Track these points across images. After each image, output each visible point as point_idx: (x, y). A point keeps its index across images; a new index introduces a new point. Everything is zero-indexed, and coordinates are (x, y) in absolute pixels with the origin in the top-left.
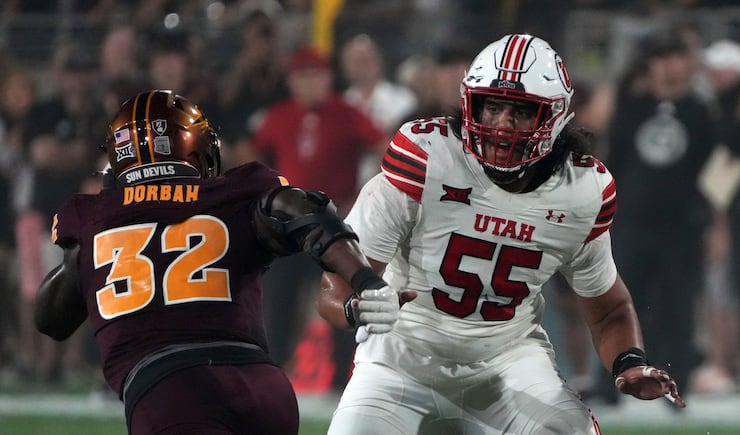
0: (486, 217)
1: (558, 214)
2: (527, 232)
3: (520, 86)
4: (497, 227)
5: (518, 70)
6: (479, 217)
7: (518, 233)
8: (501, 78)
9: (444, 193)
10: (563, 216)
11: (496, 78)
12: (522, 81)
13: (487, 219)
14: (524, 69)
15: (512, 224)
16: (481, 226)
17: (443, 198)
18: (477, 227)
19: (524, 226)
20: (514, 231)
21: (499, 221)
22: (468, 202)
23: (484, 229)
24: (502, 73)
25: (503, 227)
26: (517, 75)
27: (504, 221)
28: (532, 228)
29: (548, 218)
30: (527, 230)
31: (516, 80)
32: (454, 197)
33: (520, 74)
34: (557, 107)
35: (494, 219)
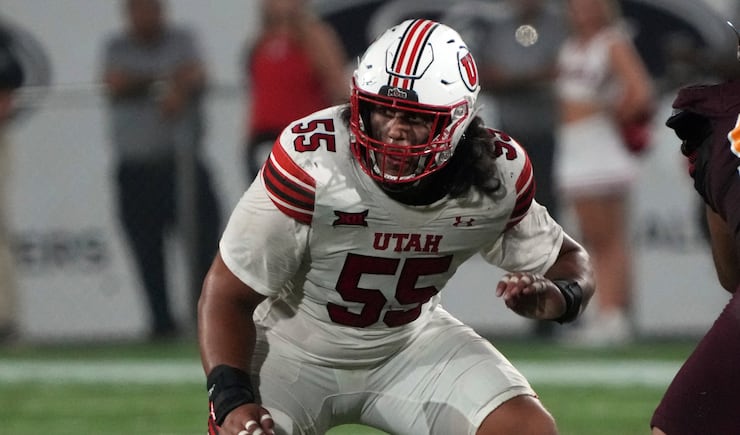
0: (386, 235)
1: (468, 219)
2: (434, 241)
3: (413, 96)
4: (399, 243)
5: (411, 75)
6: (378, 236)
7: (423, 245)
8: (391, 85)
9: (337, 218)
10: (472, 220)
11: (386, 84)
12: (414, 89)
13: (388, 236)
14: (418, 74)
15: (416, 237)
16: (381, 244)
17: (336, 223)
18: (376, 246)
19: (429, 237)
20: (418, 243)
21: (400, 237)
22: (365, 224)
23: (385, 247)
24: (393, 77)
25: (405, 242)
26: (410, 81)
27: (406, 236)
28: (439, 238)
29: (455, 225)
30: (433, 240)
31: (408, 88)
32: (348, 221)
33: (413, 79)
34: (457, 113)
35: (395, 236)
